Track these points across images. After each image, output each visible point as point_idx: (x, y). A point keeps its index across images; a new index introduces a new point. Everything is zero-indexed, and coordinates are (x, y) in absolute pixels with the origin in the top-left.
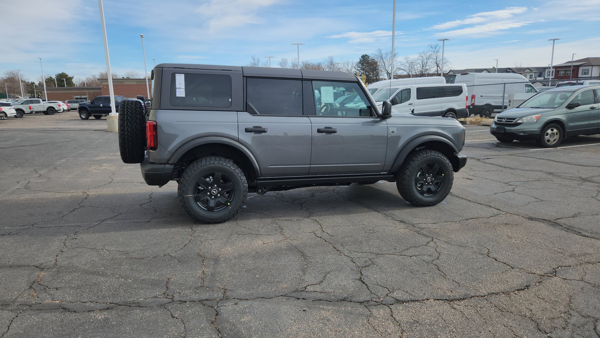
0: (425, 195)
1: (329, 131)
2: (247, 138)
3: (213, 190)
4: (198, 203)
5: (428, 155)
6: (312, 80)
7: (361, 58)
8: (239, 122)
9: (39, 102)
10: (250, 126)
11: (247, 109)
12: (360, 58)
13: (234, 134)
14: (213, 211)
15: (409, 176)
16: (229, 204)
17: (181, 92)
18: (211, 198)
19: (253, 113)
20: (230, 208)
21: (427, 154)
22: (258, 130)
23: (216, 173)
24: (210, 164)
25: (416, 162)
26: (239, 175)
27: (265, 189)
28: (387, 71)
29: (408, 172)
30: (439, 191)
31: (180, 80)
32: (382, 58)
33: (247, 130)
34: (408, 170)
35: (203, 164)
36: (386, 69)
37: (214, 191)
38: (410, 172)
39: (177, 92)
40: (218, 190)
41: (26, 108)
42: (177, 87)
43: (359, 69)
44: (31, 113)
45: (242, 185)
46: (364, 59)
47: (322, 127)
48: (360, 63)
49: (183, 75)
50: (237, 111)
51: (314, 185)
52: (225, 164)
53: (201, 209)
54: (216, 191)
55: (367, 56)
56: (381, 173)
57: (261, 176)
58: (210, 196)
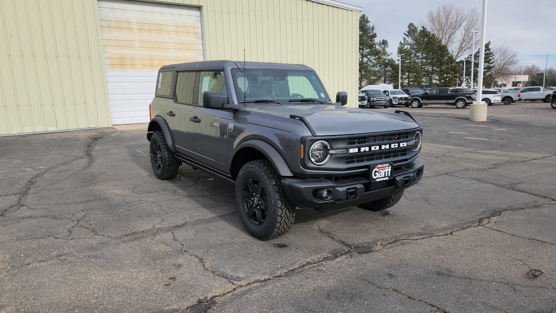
4: (154, 161)
6: (201, 71)
9: (539, 90)
10: (171, 110)
11: (174, 98)
17: (160, 85)
19: (176, 101)
22: (171, 114)
41: (515, 96)
42: (159, 81)
44: (520, 100)
49: (162, 73)
50: (171, 99)
54: (159, 155)
56: (229, 176)
57: (175, 152)
58: (158, 158)
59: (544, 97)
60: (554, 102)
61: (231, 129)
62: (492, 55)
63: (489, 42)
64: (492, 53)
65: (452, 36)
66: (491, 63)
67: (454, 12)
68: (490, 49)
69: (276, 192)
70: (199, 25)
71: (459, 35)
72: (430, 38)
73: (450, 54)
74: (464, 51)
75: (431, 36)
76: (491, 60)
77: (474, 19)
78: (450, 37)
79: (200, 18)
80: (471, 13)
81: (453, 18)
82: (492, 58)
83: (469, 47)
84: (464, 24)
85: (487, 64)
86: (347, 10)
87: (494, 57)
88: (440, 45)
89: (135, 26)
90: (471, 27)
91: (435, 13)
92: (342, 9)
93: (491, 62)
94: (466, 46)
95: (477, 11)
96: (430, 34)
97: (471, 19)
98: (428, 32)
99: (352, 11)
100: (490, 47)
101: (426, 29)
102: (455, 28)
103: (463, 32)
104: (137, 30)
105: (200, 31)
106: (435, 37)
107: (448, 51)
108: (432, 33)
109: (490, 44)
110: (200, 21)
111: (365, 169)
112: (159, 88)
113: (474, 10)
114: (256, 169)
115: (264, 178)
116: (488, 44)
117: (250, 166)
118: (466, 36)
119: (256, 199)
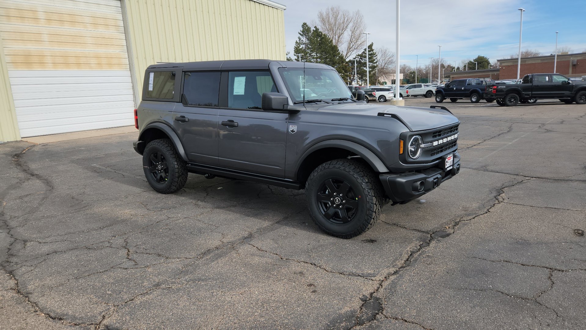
1: (231, 124)
3: (158, 166)
4: (152, 174)
6: (228, 71)
8: (175, 112)
9: (420, 86)
10: (179, 115)
11: (182, 100)
13: (170, 121)
14: (159, 183)
16: (166, 179)
19: (184, 104)
20: (167, 183)
22: (182, 120)
23: (158, 152)
26: (170, 157)
27: (210, 174)
31: (152, 77)
33: (177, 119)
39: (149, 87)
40: (161, 166)
41: (404, 93)
42: (150, 83)
44: (408, 96)
45: (172, 166)
47: (226, 119)
49: (153, 73)
50: (175, 102)
53: (152, 179)
56: (286, 179)
57: (188, 161)
58: (158, 170)
59: (425, 93)
60: (438, 97)
61: (293, 131)
62: (375, 56)
63: (372, 43)
64: (375, 53)
65: (341, 37)
66: (375, 63)
67: (341, 13)
68: (373, 50)
69: (370, 189)
70: (120, 17)
71: (346, 36)
72: (322, 38)
73: (341, 54)
74: (352, 51)
75: (323, 36)
76: (374, 60)
77: (359, 21)
78: (339, 37)
79: (120, 8)
80: (355, 15)
81: (340, 19)
82: (375, 58)
83: (356, 48)
84: (351, 25)
85: (371, 63)
86: (273, 7)
87: (377, 57)
88: (331, 45)
89: (41, 15)
90: (356, 29)
91: (325, 13)
92: (268, 6)
93: (375, 62)
94: (354, 47)
95: (360, 14)
96: (322, 34)
97: (356, 21)
98: (320, 32)
99: (277, 9)
100: (373, 48)
101: (319, 30)
102: (344, 29)
103: (350, 33)
104: (45, 21)
105: (121, 23)
106: (326, 37)
107: (339, 51)
108: (323, 33)
109: (373, 45)
110: (121, 13)
111: (438, 161)
112: (149, 90)
113: (358, 13)
114: (340, 169)
115: (354, 177)
116: (371, 45)
117: (331, 166)
118: (353, 37)
119: (338, 199)
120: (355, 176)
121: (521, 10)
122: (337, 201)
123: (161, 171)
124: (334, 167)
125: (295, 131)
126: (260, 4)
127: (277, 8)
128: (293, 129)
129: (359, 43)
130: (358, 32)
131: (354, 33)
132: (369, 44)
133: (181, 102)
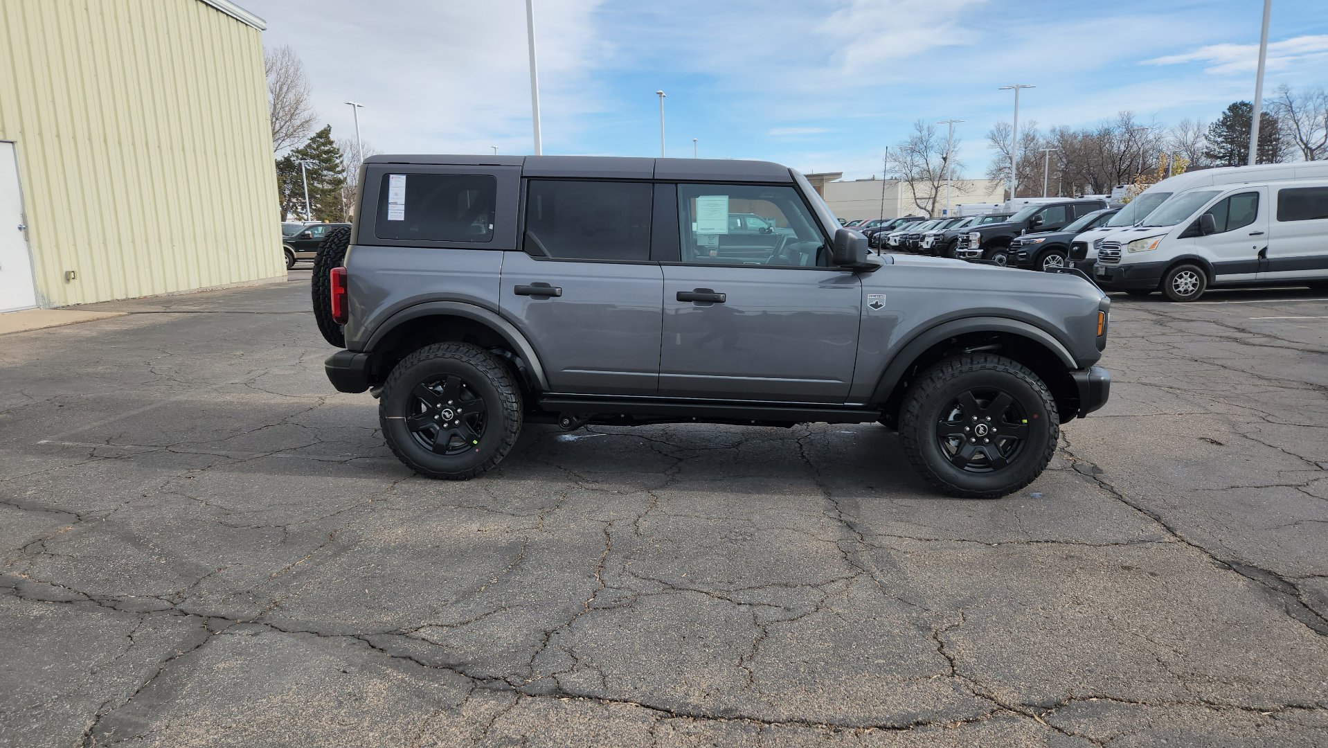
0: (966, 468)
1: (705, 297)
2: (518, 307)
3: (445, 412)
4: (415, 434)
5: (974, 366)
6: (676, 182)
7: (1227, 112)
8: (505, 273)
10: (526, 281)
11: (525, 246)
12: (1224, 113)
13: (491, 297)
14: (444, 454)
15: (917, 416)
16: (475, 442)
17: (396, 212)
18: (441, 426)
19: (537, 255)
20: (477, 450)
21: (972, 363)
22: (541, 291)
23: (449, 376)
24: (436, 356)
25: (939, 384)
26: (496, 383)
27: (577, 418)
28: (1304, 144)
29: (915, 407)
30: (1010, 463)
31: (398, 187)
32: (1290, 108)
33: (520, 292)
34: (914, 403)
35: (423, 356)
36: (1301, 140)
37: (446, 414)
38: (921, 406)
39: (390, 211)
40: (455, 411)
42: (390, 201)
43: (1220, 140)
45: (501, 405)
46: (1236, 115)
47: (689, 288)
48: (1224, 123)
49: (404, 177)
50: (504, 250)
51: (694, 419)
52: (464, 359)
53: (419, 448)
54: (450, 413)
55: (1245, 105)
56: (845, 404)
57: (549, 390)
58: (441, 422)
61: (876, 306)
62: (338, 156)
63: (329, 126)
64: (338, 150)
66: (340, 172)
68: (332, 142)
74: (280, 141)
76: (337, 166)
77: (291, 71)
80: (280, 56)
82: (338, 161)
83: (289, 132)
85: (332, 173)
86: (237, 20)
87: (341, 159)
90: (285, 89)
92: (227, 15)
93: (338, 169)
94: (284, 130)
95: (293, 56)
97: (283, 70)
99: (246, 25)
100: (332, 137)
109: (330, 130)
112: (390, 218)
113: (286, 53)
114: (997, 369)
115: (1026, 382)
116: (325, 130)
117: (975, 367)
118: (279, 106)
119: (982, 426)
120: (1028, 379)
121: (661, 93)
122: (981, 431)
123: (451, 423)
124: (984, 368)
125: (881, 306)
126: (209, 8)
127: (247, 23)
128: (877, 302)
129: (297, 122)
130: (291, 96)
131: (281, 98)
132: (317, 128)
133: (522, 251)
